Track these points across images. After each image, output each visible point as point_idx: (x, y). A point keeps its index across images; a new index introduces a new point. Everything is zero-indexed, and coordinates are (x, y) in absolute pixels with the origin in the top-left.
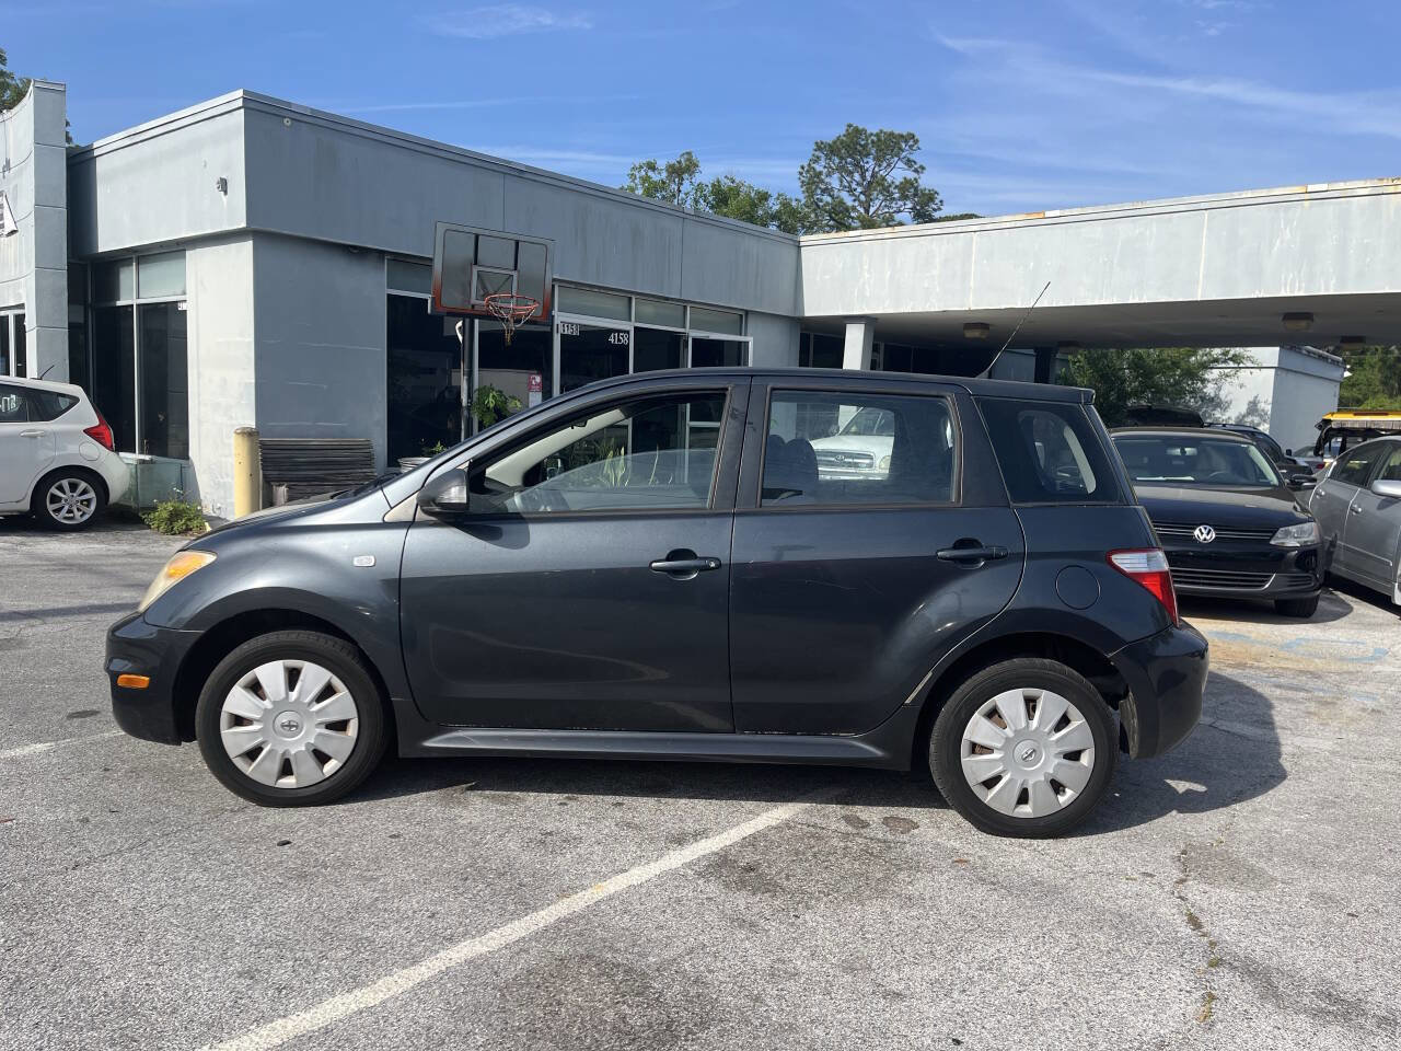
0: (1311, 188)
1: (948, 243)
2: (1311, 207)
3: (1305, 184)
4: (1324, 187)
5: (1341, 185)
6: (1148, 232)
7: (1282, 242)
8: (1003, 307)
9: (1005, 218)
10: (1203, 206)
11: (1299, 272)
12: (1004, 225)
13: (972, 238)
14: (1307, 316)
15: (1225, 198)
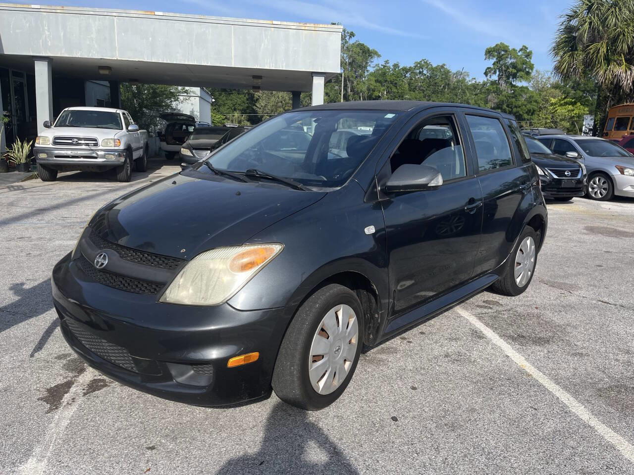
0: (275, 22)
1: (99, 20)
2: (274, 31)
3: (272, 20)
4: (279, 23)
5: (285, 23)
6: (207, 31)
7: (264, 45)
8: (137, 60)
9: (132, 12)
10: (231, 23)
11: (272, 59)
12: (132, 15)
13: (114, 20)
14: (260, 77)
15: (240, 21)
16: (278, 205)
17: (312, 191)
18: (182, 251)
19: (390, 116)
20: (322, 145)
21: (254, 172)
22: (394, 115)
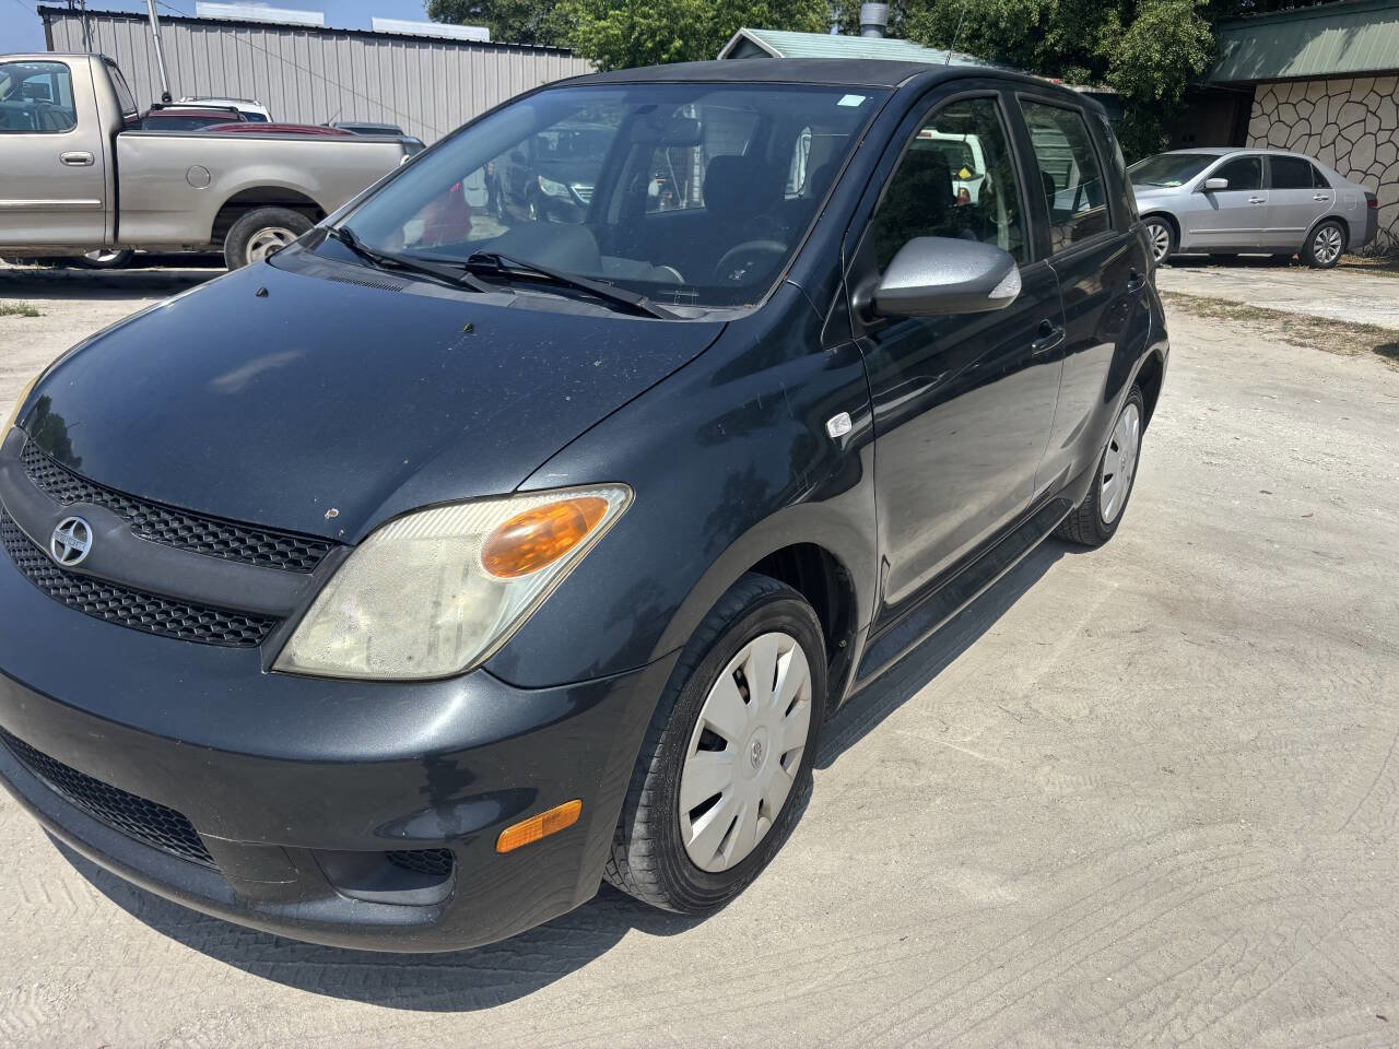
16: (597, 364)
17: (677, 317)
18: (328, 515)
19: (852, 101)
20: (632, 178)
21: (493, 262)
22: (862, 98)
